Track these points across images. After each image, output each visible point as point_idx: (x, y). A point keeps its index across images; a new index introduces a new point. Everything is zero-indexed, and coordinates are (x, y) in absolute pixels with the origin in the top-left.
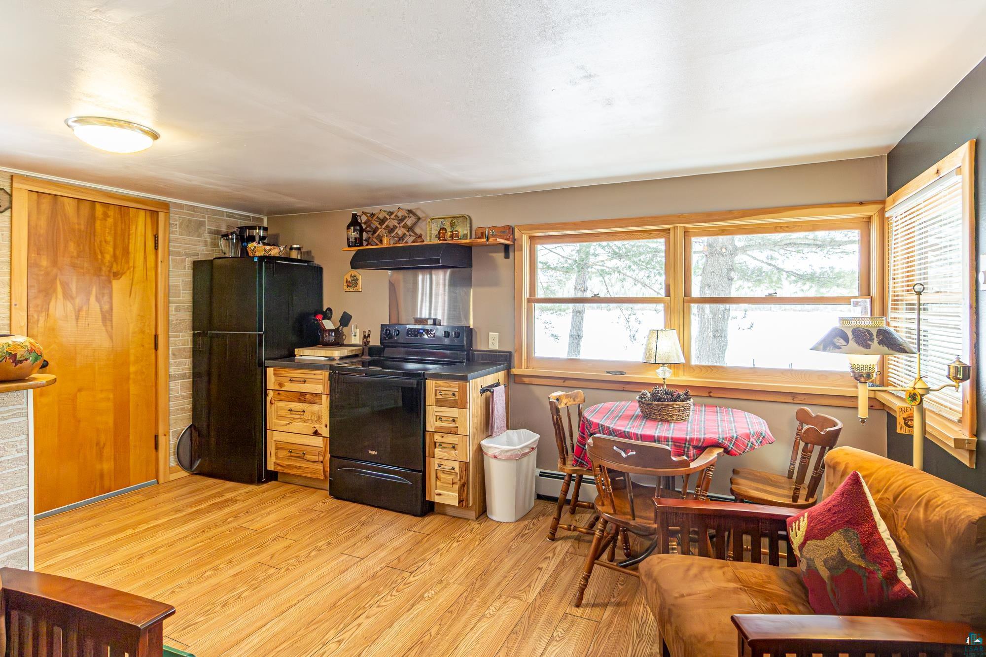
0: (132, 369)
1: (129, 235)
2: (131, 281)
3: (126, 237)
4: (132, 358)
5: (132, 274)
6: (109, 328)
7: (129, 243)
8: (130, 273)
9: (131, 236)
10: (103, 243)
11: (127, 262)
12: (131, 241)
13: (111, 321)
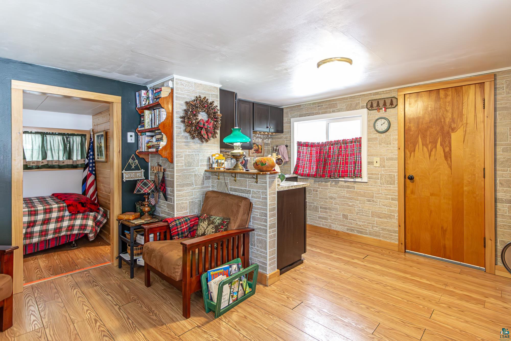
0: (465, 188)
1: (463, 104)
2: (464, 133)
3: (461, 105)
4: (465, 181)
5: (465, 127)
6: (449, 162)
7: (462, 109)
8: (464, 127)
9: (464, 104)
10: (445, 113)
11: (462, 121)
12: (464, 107)
13: (451, 158)
